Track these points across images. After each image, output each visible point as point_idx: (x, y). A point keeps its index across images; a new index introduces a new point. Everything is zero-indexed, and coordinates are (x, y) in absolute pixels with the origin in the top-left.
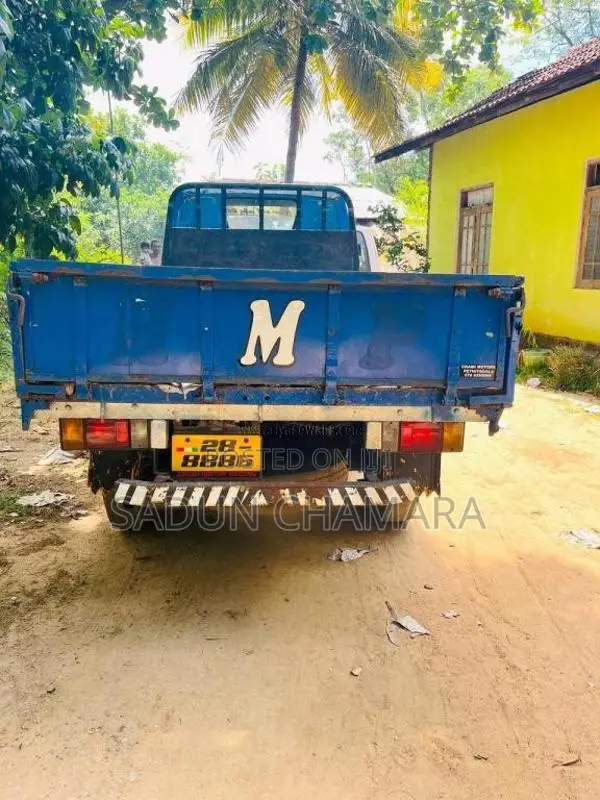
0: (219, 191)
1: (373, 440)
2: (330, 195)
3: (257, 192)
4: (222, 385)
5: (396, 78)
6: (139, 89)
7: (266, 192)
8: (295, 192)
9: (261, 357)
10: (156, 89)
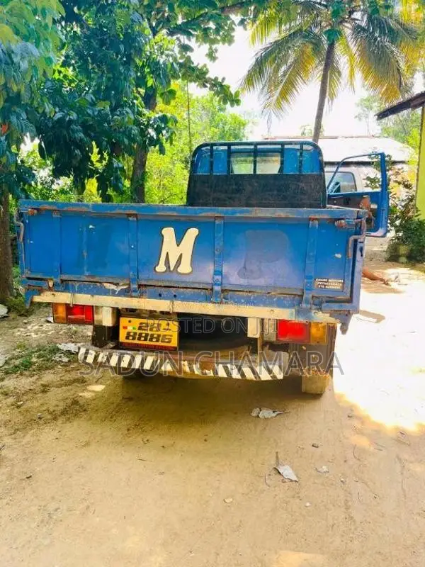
0: (226, 148)
1: (253, 331)
2: (305, 147)
3: (252, 147)
4: (146, 286)
5: (400, 56)
6: (212, 80)
7: (259, 147)
8: (280, 146)
9: (169, 267)
10: (224, 79)
